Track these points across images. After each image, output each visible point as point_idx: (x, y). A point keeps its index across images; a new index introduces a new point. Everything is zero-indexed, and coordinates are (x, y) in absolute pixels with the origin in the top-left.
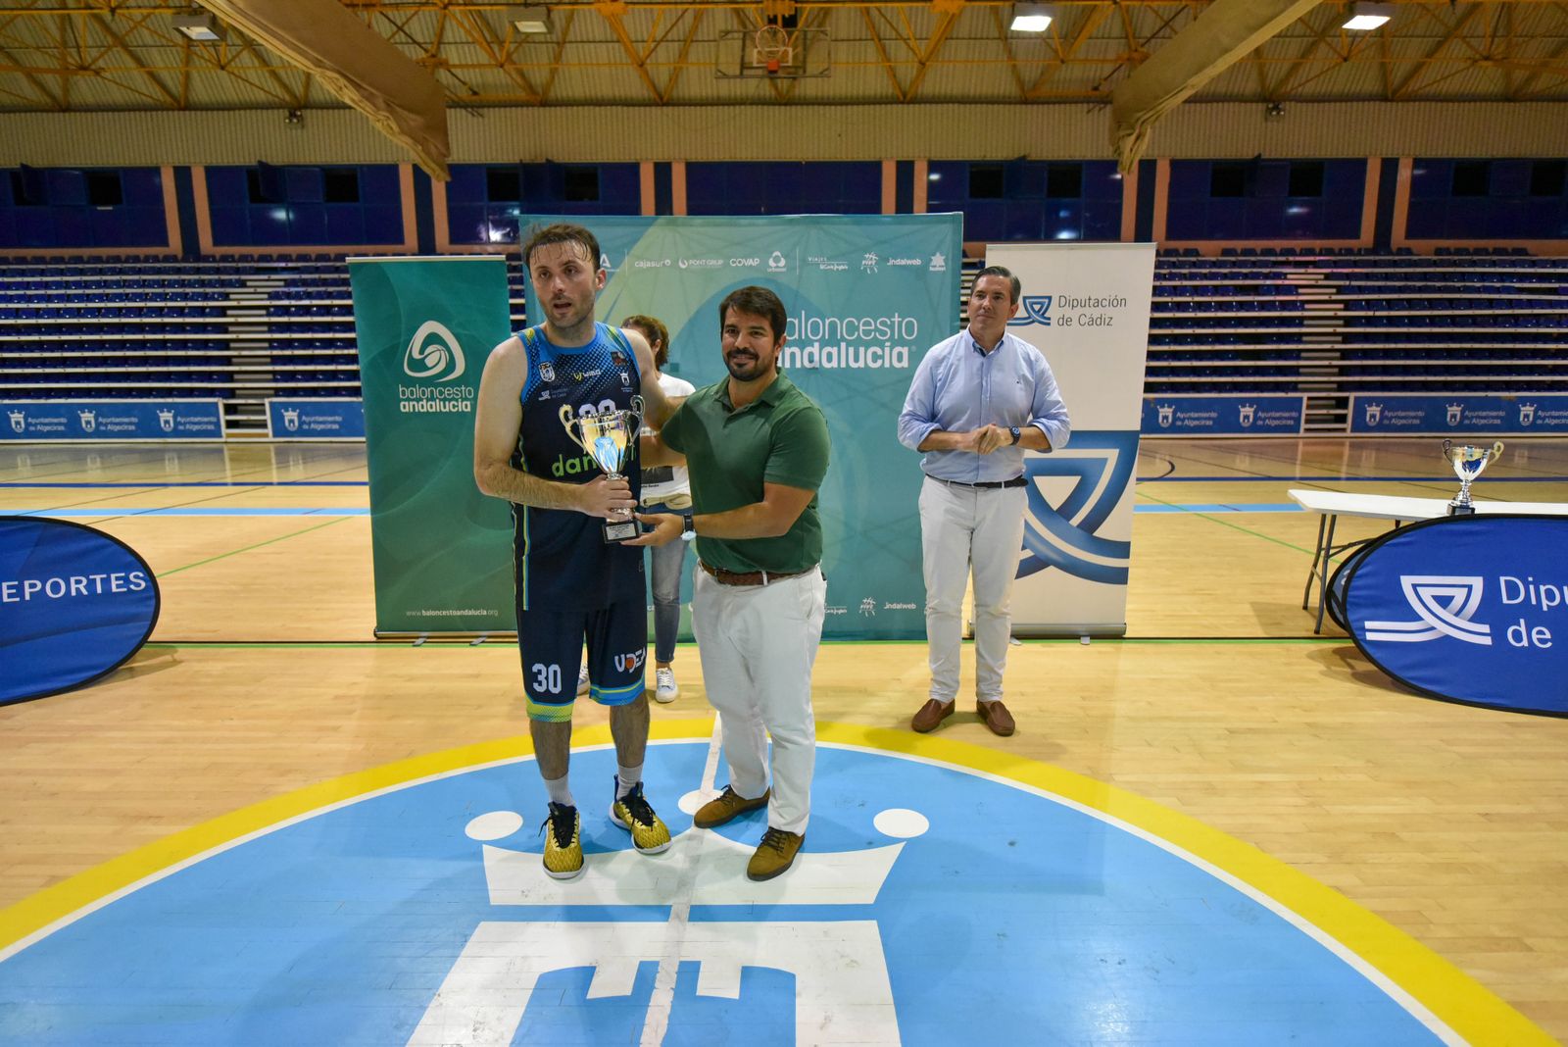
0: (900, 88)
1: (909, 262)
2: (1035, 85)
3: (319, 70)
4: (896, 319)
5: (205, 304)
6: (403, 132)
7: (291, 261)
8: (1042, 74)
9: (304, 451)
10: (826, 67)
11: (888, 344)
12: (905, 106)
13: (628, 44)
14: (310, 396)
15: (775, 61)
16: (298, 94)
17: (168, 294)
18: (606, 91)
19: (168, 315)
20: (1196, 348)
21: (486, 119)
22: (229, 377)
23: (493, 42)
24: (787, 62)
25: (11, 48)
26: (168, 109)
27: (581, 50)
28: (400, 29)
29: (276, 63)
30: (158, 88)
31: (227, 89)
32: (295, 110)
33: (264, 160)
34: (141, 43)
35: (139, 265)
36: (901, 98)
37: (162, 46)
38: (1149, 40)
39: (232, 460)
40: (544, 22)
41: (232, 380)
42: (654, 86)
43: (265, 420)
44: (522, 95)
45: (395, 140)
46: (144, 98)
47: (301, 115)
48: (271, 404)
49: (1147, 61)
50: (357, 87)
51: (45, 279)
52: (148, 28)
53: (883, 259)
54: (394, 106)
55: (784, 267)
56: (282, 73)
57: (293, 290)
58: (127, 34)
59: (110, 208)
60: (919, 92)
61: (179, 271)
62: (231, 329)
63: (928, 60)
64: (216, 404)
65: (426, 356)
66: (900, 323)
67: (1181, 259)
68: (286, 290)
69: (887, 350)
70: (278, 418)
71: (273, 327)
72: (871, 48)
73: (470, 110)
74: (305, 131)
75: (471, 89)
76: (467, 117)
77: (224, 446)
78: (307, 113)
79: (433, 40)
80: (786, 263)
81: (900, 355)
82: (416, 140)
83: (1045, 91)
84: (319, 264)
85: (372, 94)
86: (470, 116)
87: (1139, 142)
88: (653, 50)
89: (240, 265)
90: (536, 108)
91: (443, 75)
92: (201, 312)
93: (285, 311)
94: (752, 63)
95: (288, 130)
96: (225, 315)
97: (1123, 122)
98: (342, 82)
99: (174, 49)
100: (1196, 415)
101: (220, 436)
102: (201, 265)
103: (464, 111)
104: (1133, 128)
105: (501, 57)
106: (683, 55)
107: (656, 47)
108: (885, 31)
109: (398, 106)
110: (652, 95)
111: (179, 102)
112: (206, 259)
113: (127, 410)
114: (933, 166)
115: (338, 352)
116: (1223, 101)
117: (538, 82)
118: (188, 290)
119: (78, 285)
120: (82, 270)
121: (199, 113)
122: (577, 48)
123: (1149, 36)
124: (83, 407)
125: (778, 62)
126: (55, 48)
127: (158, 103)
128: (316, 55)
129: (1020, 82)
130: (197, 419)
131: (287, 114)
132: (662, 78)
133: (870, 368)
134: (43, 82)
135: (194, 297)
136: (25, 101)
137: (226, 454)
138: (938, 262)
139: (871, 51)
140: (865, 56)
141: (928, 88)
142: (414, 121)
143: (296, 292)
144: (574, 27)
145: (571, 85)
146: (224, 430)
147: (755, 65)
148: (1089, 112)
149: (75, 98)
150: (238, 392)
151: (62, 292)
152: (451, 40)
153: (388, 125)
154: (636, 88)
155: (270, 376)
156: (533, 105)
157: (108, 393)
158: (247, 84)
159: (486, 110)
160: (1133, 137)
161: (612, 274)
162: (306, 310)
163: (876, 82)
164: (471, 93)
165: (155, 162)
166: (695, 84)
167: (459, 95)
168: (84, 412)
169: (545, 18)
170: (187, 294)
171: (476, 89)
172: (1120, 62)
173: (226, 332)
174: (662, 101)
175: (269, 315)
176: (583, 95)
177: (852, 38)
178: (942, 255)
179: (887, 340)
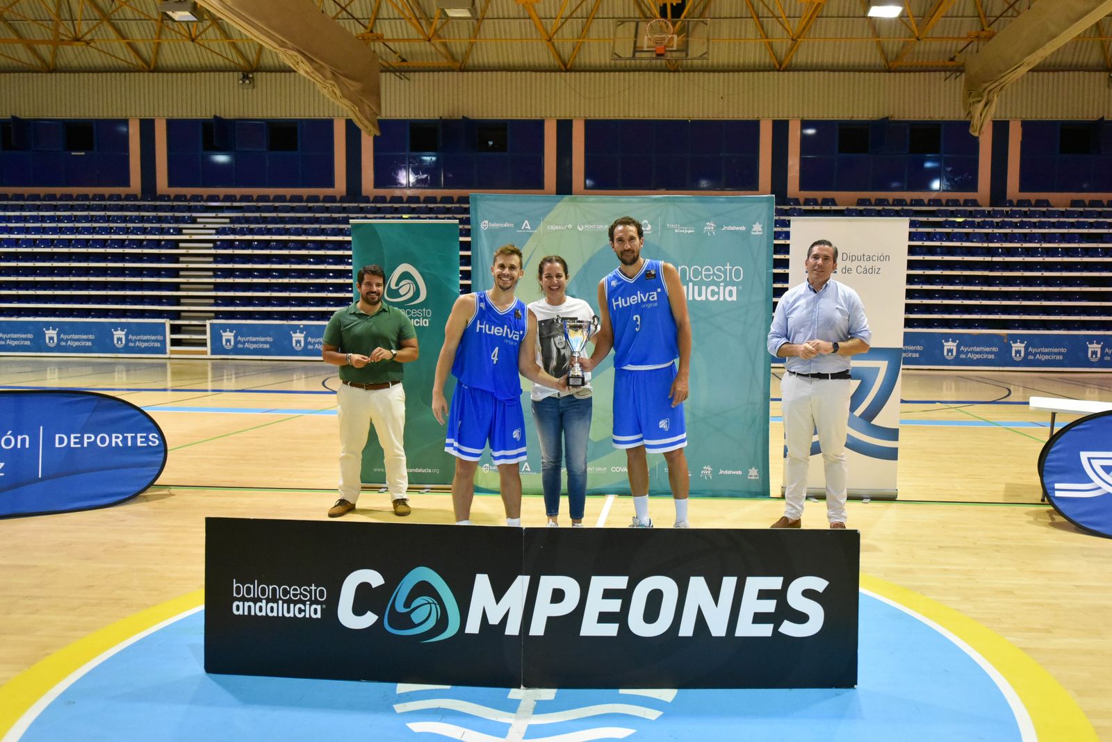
0: (776, 58)
1: (737, 228)
2: (897, 57)
3: (282, 49)
4: (728, 267)
5: (161, 237)
6: (344, 96)
7: (236, 201)
8: (903, 47)
9: (237, 367)
10: (705, 50)
11: (722, 284)
12: (781, 73)
13: (537, 20)
14: (246, 319)
15: (663, 46)
16: (250, 58)
17: (129, 228)
18: (516, 59)
19: (129, 246)
20: (1044, 289)
21: (412, 82)
22: (176, 301)
23: (421, 18)
24: (672, 46)
25: (13, 20)
26: (139, 71)
27: (497, 25)
28: (344, 9)
29: (236, 36)
30: (132, 54)
31: (192, 55)
32: (248, 73)
33: (218, 115)
34: (122, 17)
35: (103, 203)
36: (778, 66)
37: (140, 20)
38: (998, 18)
39: (173, 373)
40: (469, 10)
41: (179, 304)
42: (560, 56)
43: (206, 339)
44: (444, 62)
45: (337, 103)
46: (119, 61)
47: (252, 78)
48: (212, 325)
49: (995, 38)
50: (311, 61)
51: (24, 214)
52: (130, 6)
53: (719, 226)
54: (339, 75)
55: (650, 230)
56: (240, 44)
57: (238, 226)
58: (113, 12)
59: (83, 153)
60: (794, 61)
61: (139, 208)
62: (182, 259)
63: (799, 37)
64: (164, 324)
65: (401, 287)
66: (731, 270)
67: (1032, 209)
68: (232, 226)
69: (722, 288)
70: (216, 338)
71: (217, 258)
72: (751, 25)
73: (398, 74)
74: (255, 90)
75: (400, 57)
76: (395, 80)
77: (168, 361)
78: (258, 76)
79: (370, 17)
80: (652, 228)
81: (731, 292)
82: (354, 102)
83: (906, 61)
84: (260, 204)
85: (322, 66)
86: (398, 79)
87: (987, 107)
88: (560, 27)
89: (192, 204)
90: (455, 73)
91: (378, 47)
92: (157, 244)
93: (229, 245)
94: (643, 47)
95: (241, 90)
96: (178, 248)
97: (975, 90)
98: (300, 57)
99: (149, 22)
100: (1047, 350)
101: (165, 353)
102: (158, 203)
103: (393, 75)
104: (981, 95)
105: (430, 32)
106: (585, 30)
107: (562, 24)
108: (763, 11)
109: (341, 75)
110: (558, 63)
111: (149, 66)
112: (162, 198)
113: (86, 329)
114: (805, 124)
115: (274, 281)
116: (1069, 71)
117: (459, 50)
118: (146, 225)
119: (52, 219)
120: (55, 206)
121: (165, 74)
122: (494, 23)
123: (998, 15)
124: (48, 325)
125: (665, 47)
126: (51, 20)
127: (131, 66)
128: (281, 38)
129: (884, 53)
130: (145, 338)
131: (241, 75)
132: (567, 50)
133: (710, 301)
134: (37, 50)
135: (152, 231)
136: (20, 64)
137: (169, 367)
138: (757, 229)
139: (751, 27)
140: (746, 34)
141: (801, 58)
142: (355, 86)
143: (241, 228)
144: (492, 6)
145: (488, 53)
146: (169, 348)
147: (645, 49)
148: (946, 79)
149: (62, 62)
150: (183, 314)
151: (38, 225)
152: (386, 16)
153: (333, 91)
154: (543, 56)
155: (212, 301)
156: (453, 70)
157: (70, 313)
158: (209, 52)
159: (412, 74)
160: (983, 103)
161: (531, 234)
162: (248, 244)
163: (754, 53)
164: (400, 60)
165: (124, 115)
166: (596, 54)
167: (390, 62)
168: (49, 329)
169: (470, 7)
170: (146, 228)
171: (404, 57)
172: (969, 40)
173: (177, 262)
174: (566, 67)
175: (215, 247)
176: (496, 61)
177: (733, 15)
178: (760, 224)
179: (721, 282)
